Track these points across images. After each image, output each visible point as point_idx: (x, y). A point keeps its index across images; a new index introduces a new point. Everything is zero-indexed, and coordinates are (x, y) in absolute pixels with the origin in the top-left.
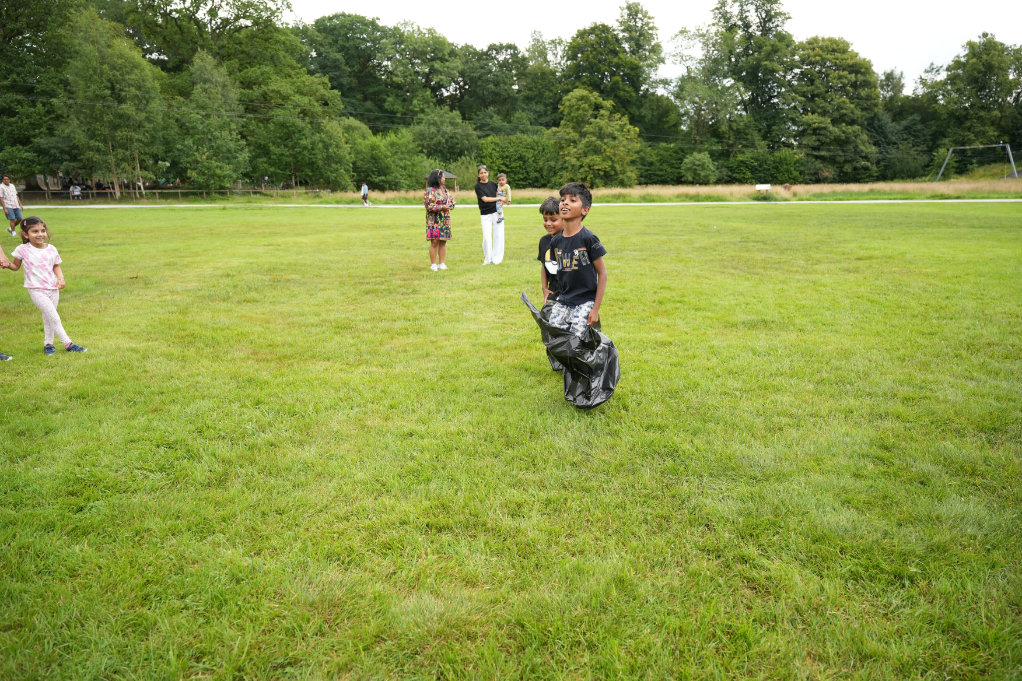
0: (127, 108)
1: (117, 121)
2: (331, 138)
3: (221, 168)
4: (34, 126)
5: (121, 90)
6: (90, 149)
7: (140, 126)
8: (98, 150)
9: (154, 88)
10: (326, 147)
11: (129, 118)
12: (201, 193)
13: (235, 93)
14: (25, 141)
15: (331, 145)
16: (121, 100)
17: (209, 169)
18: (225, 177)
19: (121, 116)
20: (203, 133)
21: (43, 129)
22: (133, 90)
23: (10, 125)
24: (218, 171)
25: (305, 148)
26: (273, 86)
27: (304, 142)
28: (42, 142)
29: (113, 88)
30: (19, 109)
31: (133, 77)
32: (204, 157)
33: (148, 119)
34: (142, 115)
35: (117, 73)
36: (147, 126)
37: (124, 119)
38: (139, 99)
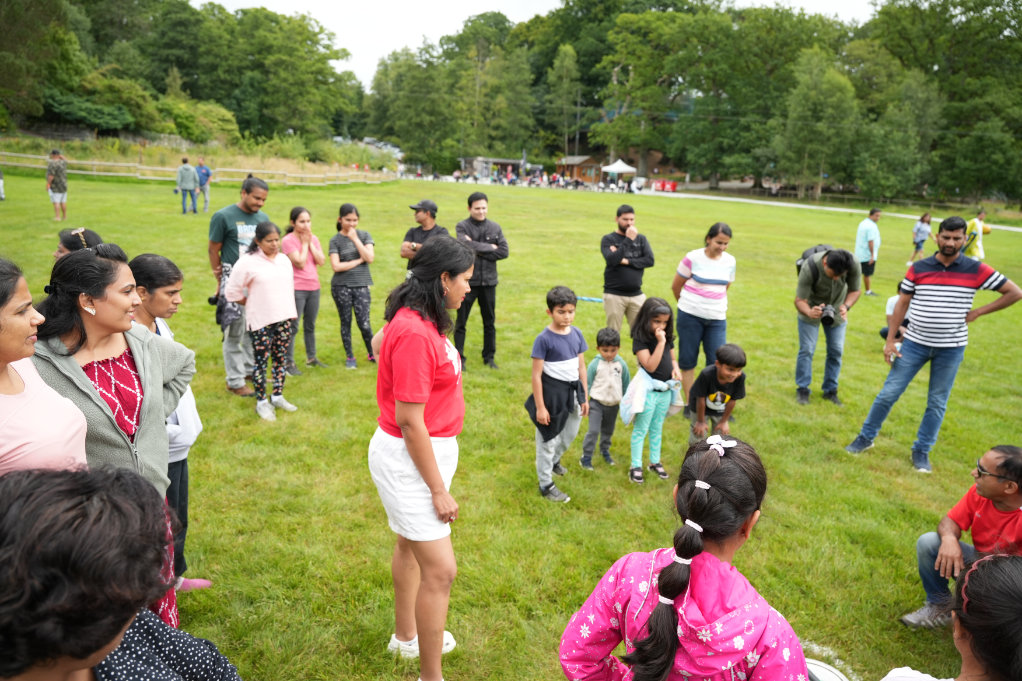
0: (821, 126)
1: (812, 136)
3: (888, 179)
4: (759, 139)
5: (822, 111)
6: (785, 157)
7: (829, 139)
8: (789, 159)
9: (851, 108)
11: (821, 133)
13: (935, 110)
14: (747, 151)
16: (819, 119)
17: (875, 178)
18: (888, 187)
19: (814, 132)
20: (882, 146)
21: (764, 142)
22: (830, 111)
23: (744, 138)
24: (883, 182)
25: (995, 163)
26: (989, 99)
27: (998, 157)
28: (758, 152)
29: (814, 111)
30: (753, 126)
31: (834, 99)
32: (874, 168)
33: (838, 134)
34: (832, 131)
35: (822, 98)
36: (835, 140)
37: (816, 135)
38: (834, 118)
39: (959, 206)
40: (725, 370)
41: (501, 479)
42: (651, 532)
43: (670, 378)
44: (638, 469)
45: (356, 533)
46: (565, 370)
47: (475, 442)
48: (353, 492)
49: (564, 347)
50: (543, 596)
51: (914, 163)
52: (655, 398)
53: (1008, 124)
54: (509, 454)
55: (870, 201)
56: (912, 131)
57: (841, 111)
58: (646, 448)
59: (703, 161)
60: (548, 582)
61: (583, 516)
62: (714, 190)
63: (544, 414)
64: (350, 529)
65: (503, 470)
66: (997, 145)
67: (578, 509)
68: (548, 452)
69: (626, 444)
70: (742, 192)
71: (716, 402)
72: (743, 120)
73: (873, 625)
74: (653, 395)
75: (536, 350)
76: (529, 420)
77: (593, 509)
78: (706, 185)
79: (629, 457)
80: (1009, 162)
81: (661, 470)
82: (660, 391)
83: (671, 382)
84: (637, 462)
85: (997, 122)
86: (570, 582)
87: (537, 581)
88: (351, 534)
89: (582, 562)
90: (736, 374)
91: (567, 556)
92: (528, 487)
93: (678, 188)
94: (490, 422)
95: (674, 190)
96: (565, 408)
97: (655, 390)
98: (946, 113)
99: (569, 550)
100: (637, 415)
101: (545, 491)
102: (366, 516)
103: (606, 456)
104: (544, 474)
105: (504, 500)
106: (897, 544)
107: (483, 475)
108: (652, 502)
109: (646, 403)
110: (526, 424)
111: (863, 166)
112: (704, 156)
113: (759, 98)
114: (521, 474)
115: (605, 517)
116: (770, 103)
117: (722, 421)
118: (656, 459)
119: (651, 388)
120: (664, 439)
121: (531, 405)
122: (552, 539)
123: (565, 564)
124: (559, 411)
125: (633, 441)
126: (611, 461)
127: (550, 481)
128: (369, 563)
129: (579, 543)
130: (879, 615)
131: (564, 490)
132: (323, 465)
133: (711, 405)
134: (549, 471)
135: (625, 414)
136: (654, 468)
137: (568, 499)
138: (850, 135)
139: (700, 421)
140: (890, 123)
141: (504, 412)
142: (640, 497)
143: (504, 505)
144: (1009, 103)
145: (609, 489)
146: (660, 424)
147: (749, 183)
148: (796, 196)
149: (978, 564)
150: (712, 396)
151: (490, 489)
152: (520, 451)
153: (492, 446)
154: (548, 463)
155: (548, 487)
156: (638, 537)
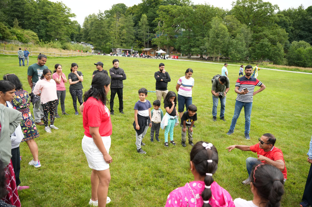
0: (219, 40)
2: (278, 48)
3: (238, 55)
4: (202, 43)
5: (219, 35)
6: (209, 49)
7: (221, 44)
8: (210, 50)
9: (227, 35)
10: (276, 50)
11: (219, 42)
12: (231, 61)
13: (250, 35)
14: (198, 47)
15: (277, 50)
16: (218, 38)
17: (234, 55)
18: (238, 58)
19: (217, 42)
20: (236, 46)
22: (221, 35)
23: (197, 43)
24: (236, 56)
25: (266, 51)
26: (264, 33)
27: (267, 49)
28: (201, 47)
29: (217, 35)
30: (200, 40)
31: (222, 32)
32: (234, 52)
33: (223, 42)
34: (222, 41)
35: (219, 31)
36: (223, 44)
37: (217, 43)
38: (222, 37)
39: (257, 63)
40: (191, 112)
41: (125, 148)
42: (171, 161)
43: (175, 115)
44: (167, 143)
45: (78, 167)
46: (145, 113)
47: (117, 137)
48: (77, 154)
49: (144, 106)
50: (138, 183)
51: (245, 51)
52: (171, 121)
53: (269, 40)
54: (127, 140)
55: (233, 61)
56: (244, 42)
57: (224, 36)
58: (169, 136)
59: (185, 50)
60: (140, 179)
61: (151, 158)
62: (189, 58)
63: (138, 127)
64: (77, 167)
65: (126, 145)
66: (267, 46)
67: (149, 156)
68: (140, 138)
69: (163, 135)
70: (197, 59)
71: (188, 122)
72: (197, 38)
73: (234, 184)
74: (170, 120)
75: (135, 107)
76: (134, 129)
77: (154, 155)
78: (187, 57)
79: (164, 139)
80: (270, 50)
81: (174, 143)
82: (172, 119)
83: (176, 116)
84: (166, 141)
85: (266, 39)
86: (146, 178)
87: (136, 179)
88: (77, 168)
89: (150, 172)
90: (194, 113)
91: (145, 170)
92: (133, 150)
93: (178, 58)
94: (122, 130)
95: (177, 58)
96: (144, 125)
97: (171, 119)
98: (253, 37)
99: (146, 169)
100: (166, 126)
101: (139, 151)
102: (82, 162)
103: (157, 139)
104: (138, 145)
105: (126, 154)
106: (241, 161)
107: (120, 147)
108: (171, 153)
109: (168, 123)
110: (133, 131)
111: (231, 51)
112: (186, 48)
113: (201, 31)
114: (131, 146)
115: (157, 158)
116: (204, 33)
117: (191, 127)
118: (172, 139)
119: (170, 118)
120: (174, 133)
121: (134, 124)
122: (141, 165)
123: (145, 173)
124: (142, 126)
125: (165, 134)
126: (159, 141)
127: (140, 148)
128: (83, 177)
129: (149, 166)
130: (236, 182)
131: (145, 150)
132: (67, 146)
133: (187, 123)
134: (140, 145)
135: (162, 126)
136: (171, 142)
137: (146, 153)
138: (227, 43)
139: (184, 127)
140: (238, 39)
141: (126, 127)
142: (168, 151)
143: (126, 156)
144: (269, 34)
145: (158, 149)
146: (173, 129)
147: (199, 56)
148: (212, 60)
149: (257, 168)
150: (187, 120)
151: (122, 151)
152: (131, 139)
153: (122, 138)
154: (140, 142)
155: (139, 150)
156: (167, 163)
